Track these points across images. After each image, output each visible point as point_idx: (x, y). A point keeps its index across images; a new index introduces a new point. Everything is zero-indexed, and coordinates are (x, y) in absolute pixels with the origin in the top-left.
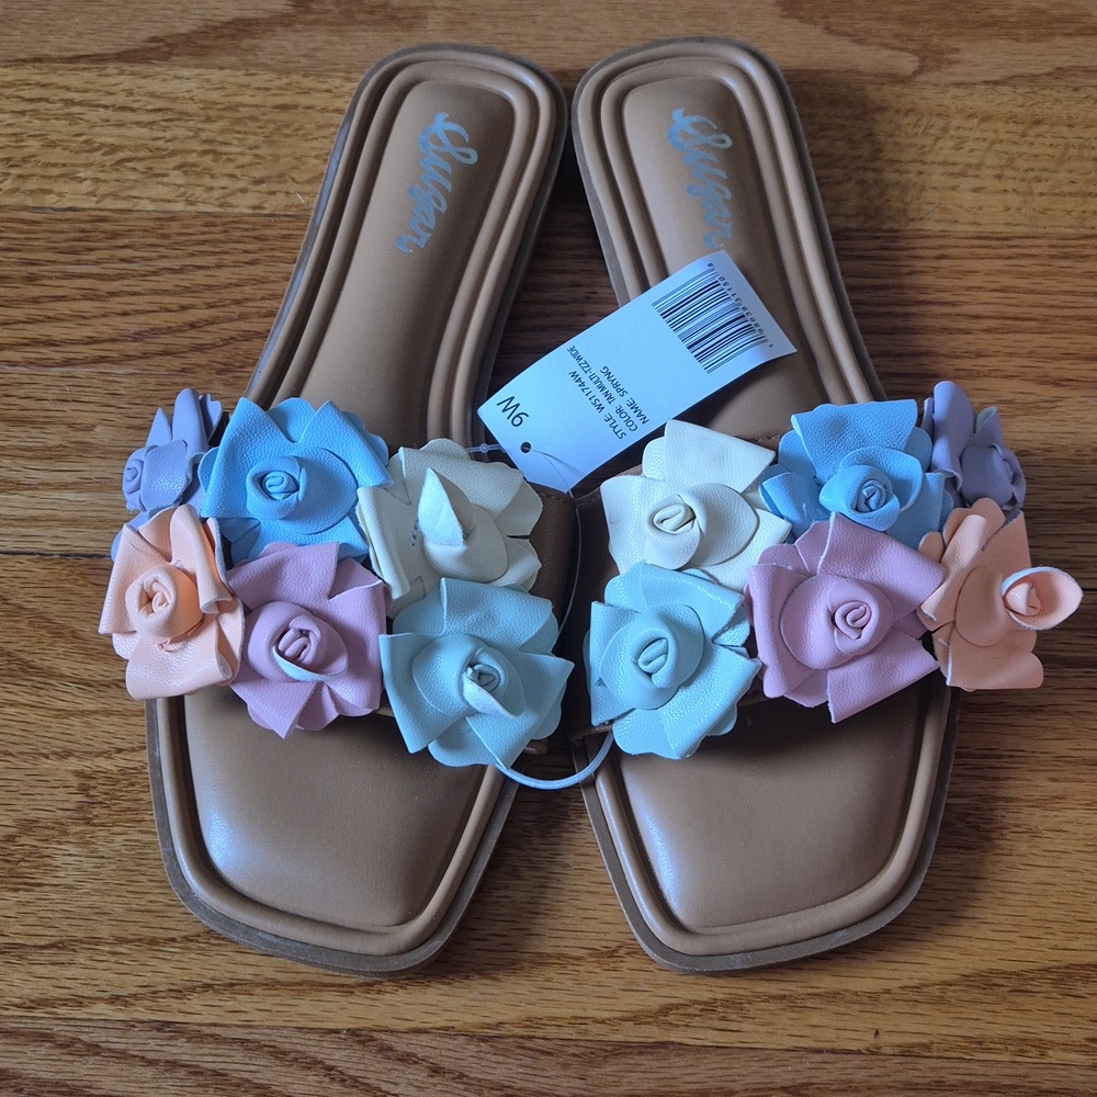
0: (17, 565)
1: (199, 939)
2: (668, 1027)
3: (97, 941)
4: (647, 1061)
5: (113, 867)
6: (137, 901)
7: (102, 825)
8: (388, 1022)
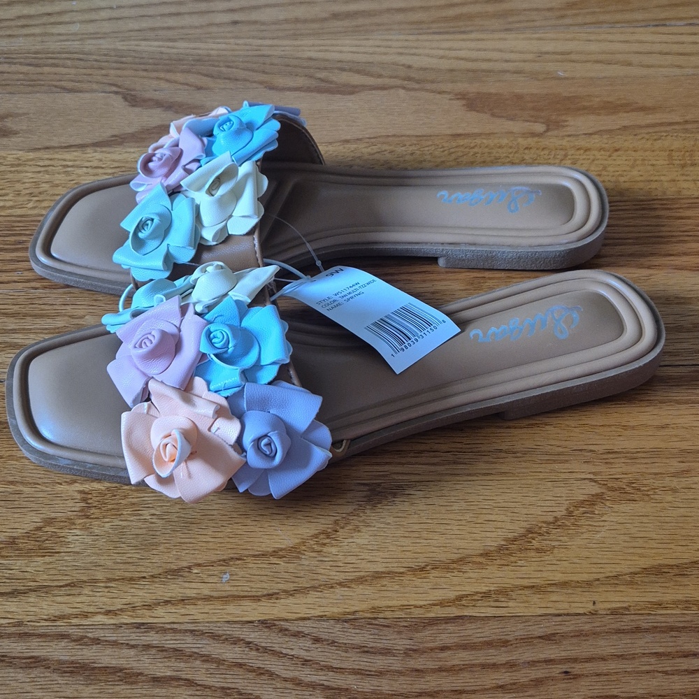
1: (161, 576)
2: (462, 607)
3: (96, 581)
4: (451, 627)
5: (104, 540)
6: (121, 558)
7: (96, 518)
8: (285, 615)
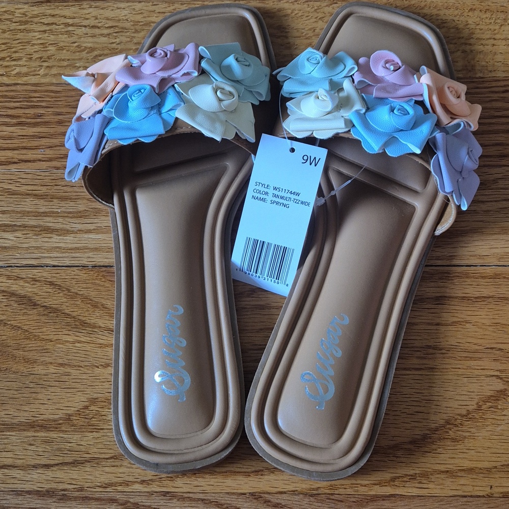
0: (72, 272)
2: (395, 487)
8: (267, 489)
